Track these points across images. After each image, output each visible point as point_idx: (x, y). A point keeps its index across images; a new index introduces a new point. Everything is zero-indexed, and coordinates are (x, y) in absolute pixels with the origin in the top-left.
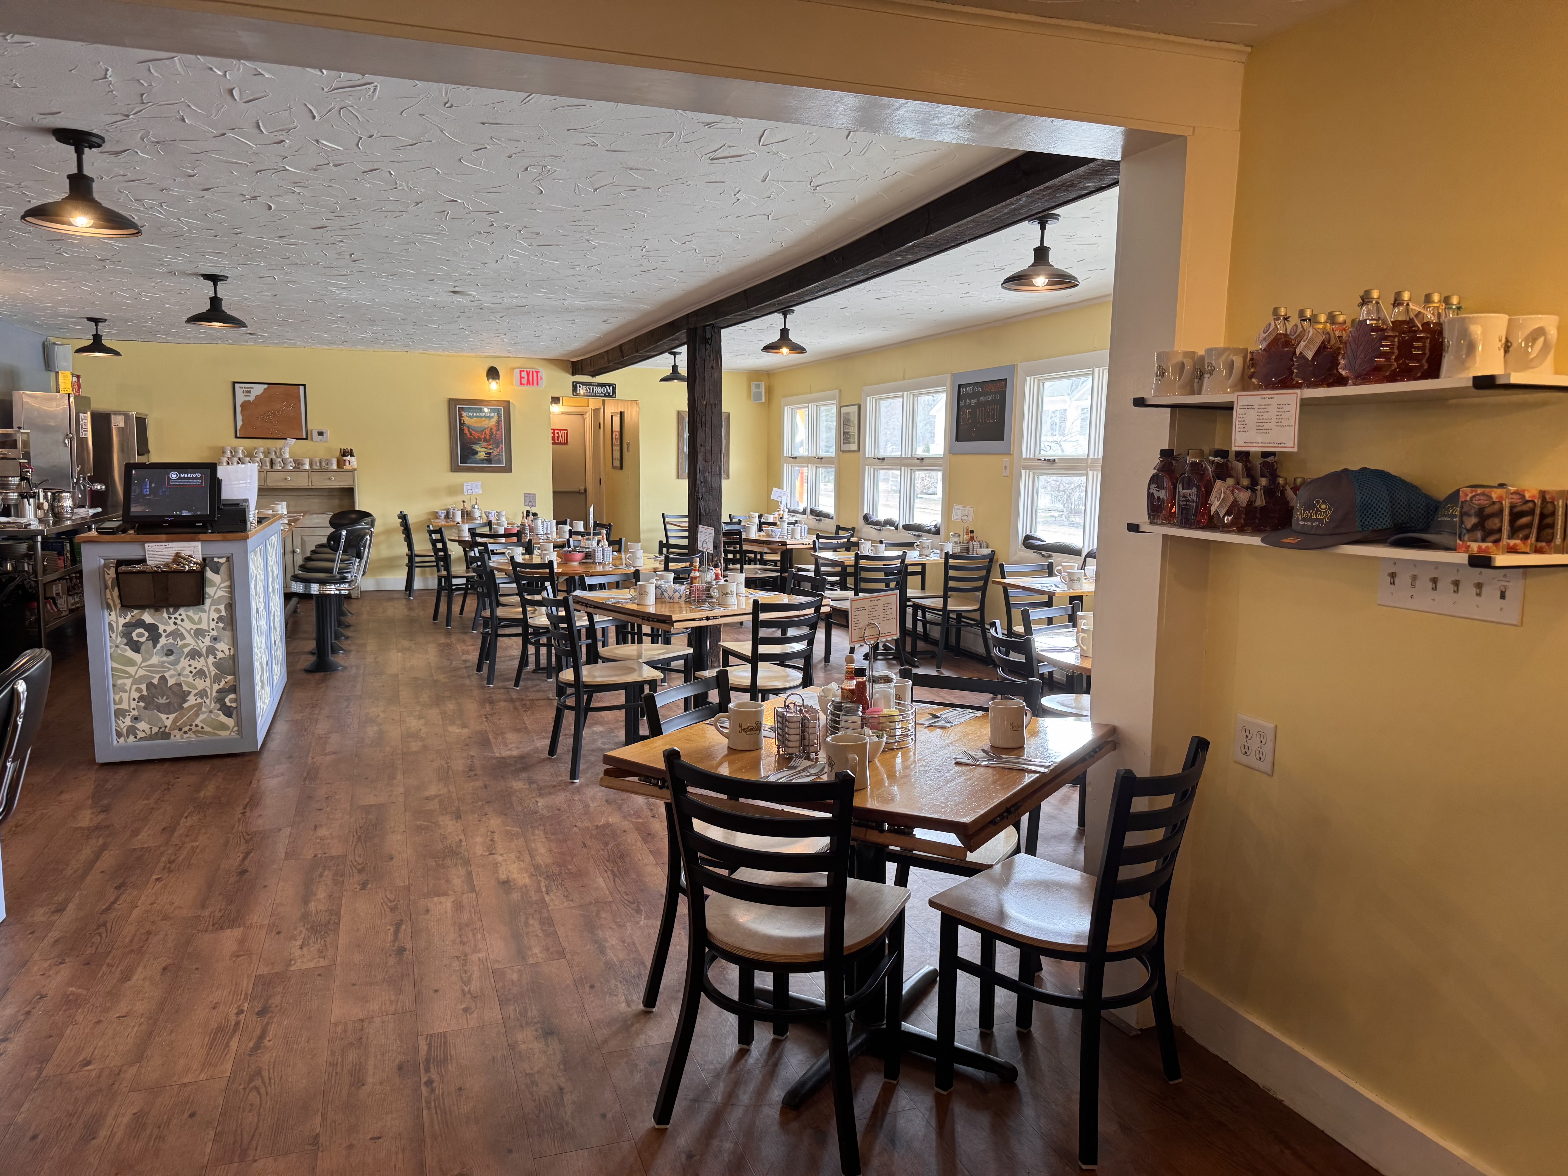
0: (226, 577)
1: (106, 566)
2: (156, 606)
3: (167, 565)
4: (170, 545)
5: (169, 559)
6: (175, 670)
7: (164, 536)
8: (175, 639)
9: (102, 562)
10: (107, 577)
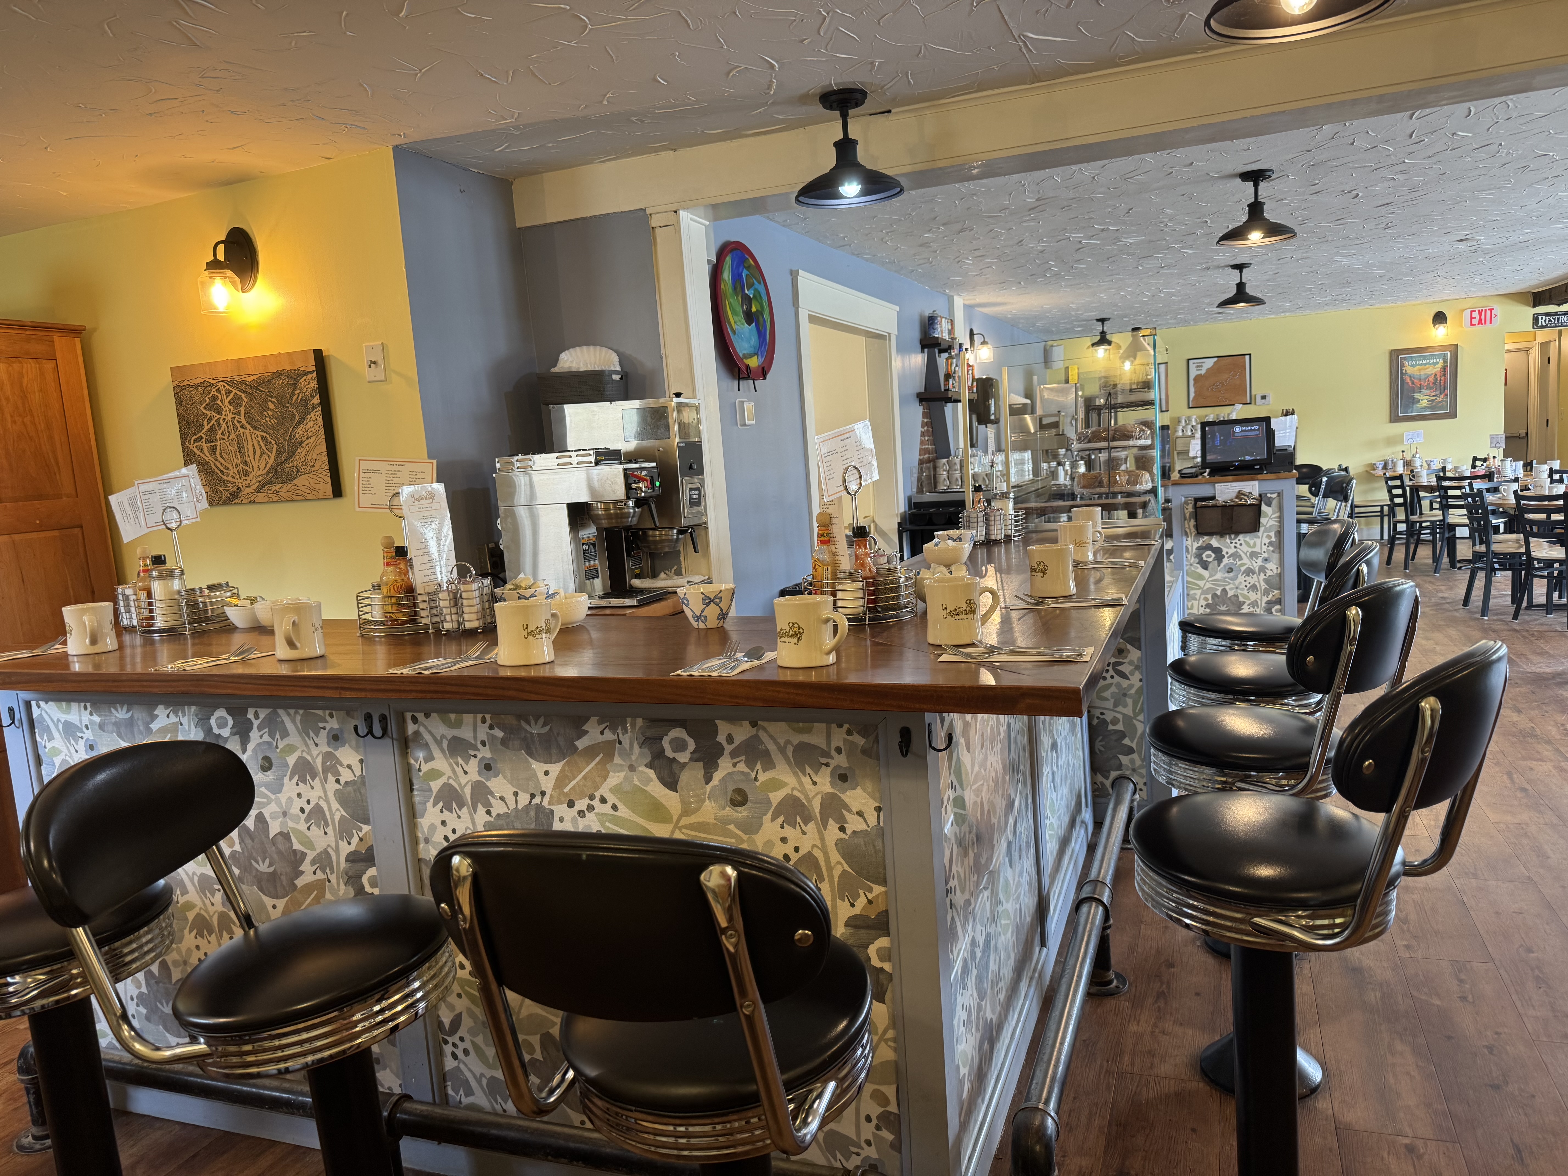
0: (1277, 510)
1: (1186, 503)
2: (1222, 534)
3: (1232, 500)
4: (1234, 484)
5: (1233, 495)
6: (1234, 584)
7: (1231, 478)
8: (1234, 560)
9: (1183, 499)
10: (1186, 511)
